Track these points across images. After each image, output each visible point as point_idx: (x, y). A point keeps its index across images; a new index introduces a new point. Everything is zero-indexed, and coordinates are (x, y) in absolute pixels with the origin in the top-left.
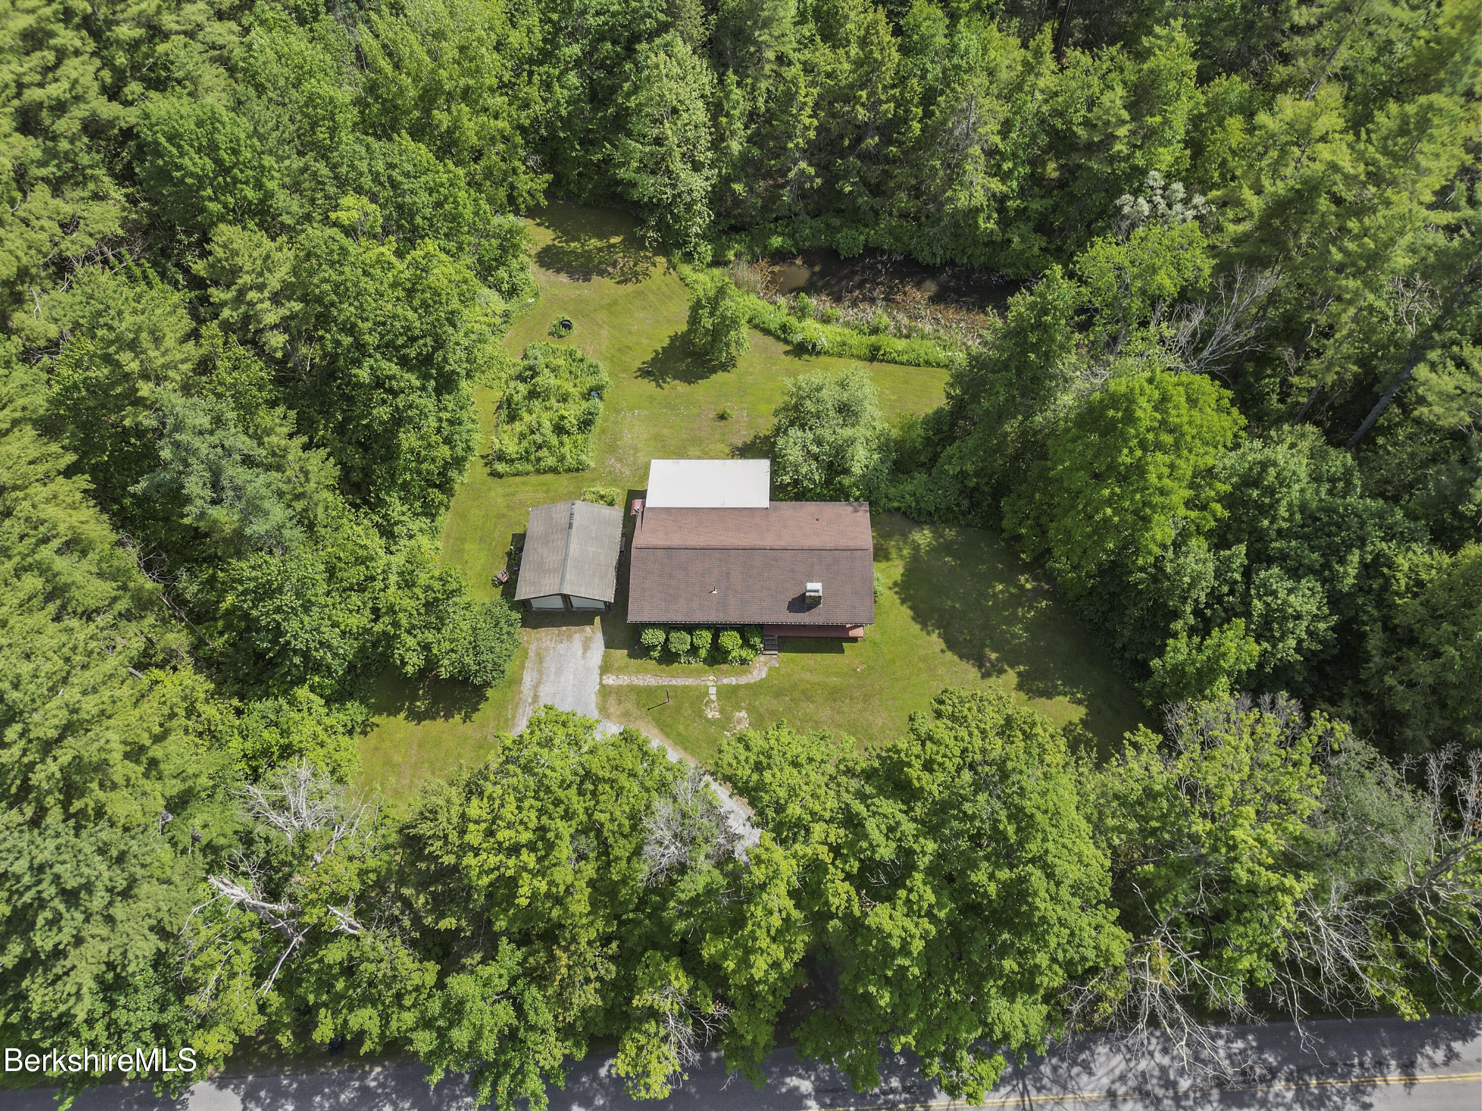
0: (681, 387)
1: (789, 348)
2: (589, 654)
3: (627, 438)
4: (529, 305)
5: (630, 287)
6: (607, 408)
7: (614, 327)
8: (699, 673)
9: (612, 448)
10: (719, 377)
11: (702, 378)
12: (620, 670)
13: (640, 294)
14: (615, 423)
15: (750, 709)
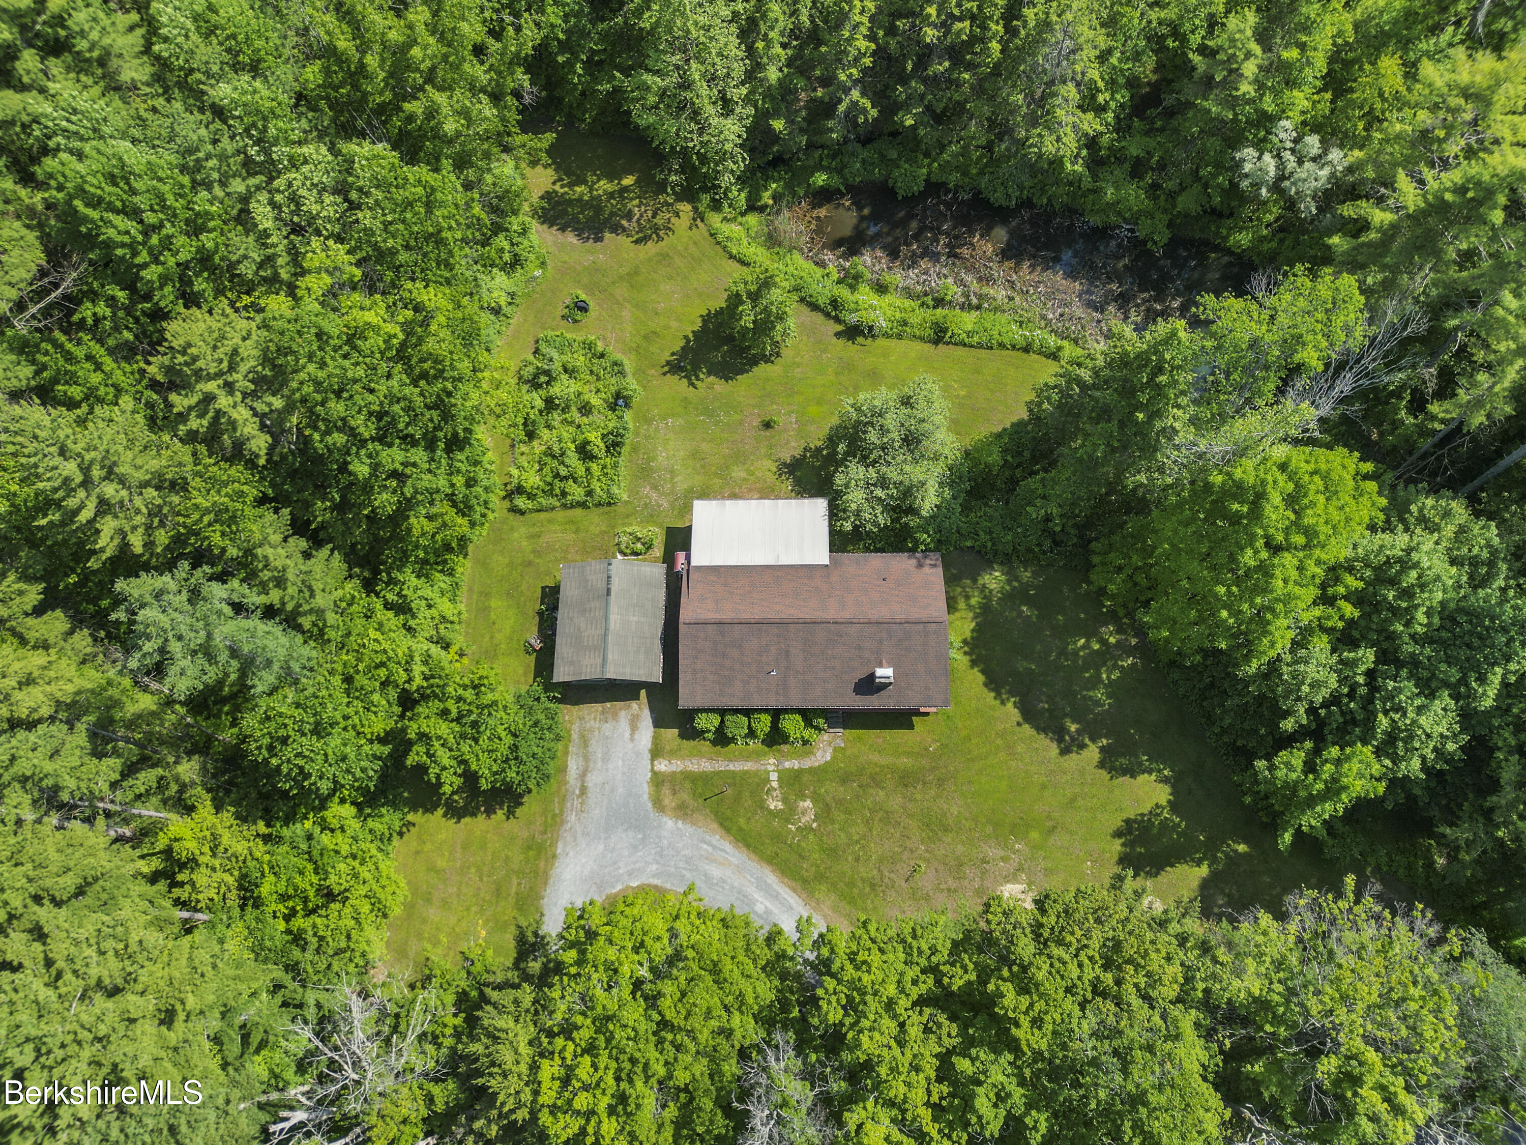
0: (719, 386)
1: (840, 328)
2: (636, 736)
3: (662, 459)
4: (535, 278)
5: (651, 247)
6: (636, 419)
7: (637, 306)
8: (758, 755)
9: (645, 472)
10: (762, 369)
11: (742, 372)
12: (673, 754)
13: (664, 257)
14: (647, 437)
15: (816, 798)
